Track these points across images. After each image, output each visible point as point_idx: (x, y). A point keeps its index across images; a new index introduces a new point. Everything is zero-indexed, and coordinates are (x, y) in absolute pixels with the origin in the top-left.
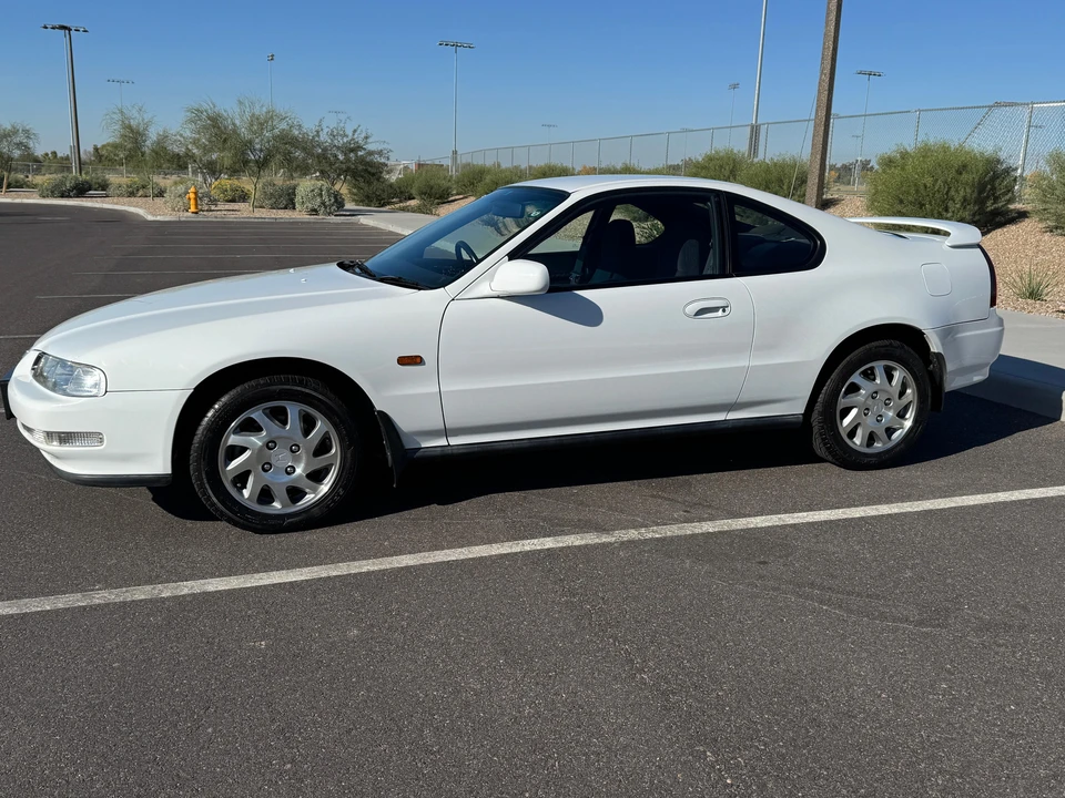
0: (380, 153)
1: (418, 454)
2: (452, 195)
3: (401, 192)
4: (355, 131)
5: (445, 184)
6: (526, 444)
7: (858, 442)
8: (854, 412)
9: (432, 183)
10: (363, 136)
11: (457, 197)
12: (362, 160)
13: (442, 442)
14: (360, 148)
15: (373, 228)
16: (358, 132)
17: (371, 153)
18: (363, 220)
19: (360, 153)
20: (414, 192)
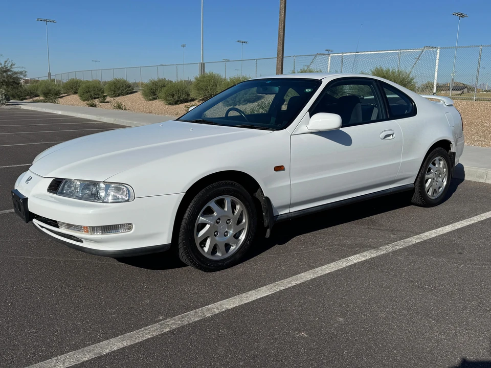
0: (21, 73)
1: (278, 218)
2: (62, 94)
3: (31, 93)
4: (6, 62)
5: (57, 88)
6: (320, 208)
7: (430, 194)
8: (430, 180)
9: (50, 88)
10: (10, 64)
11: (64, 95)
12: (11, 76)
13: (287, 211)
14: (9, 70)
15: (32, 111)
16: (8, 62)
17: (16, 73)
18: (23, 107)
19: (9, 73)
20: (39, 92)
